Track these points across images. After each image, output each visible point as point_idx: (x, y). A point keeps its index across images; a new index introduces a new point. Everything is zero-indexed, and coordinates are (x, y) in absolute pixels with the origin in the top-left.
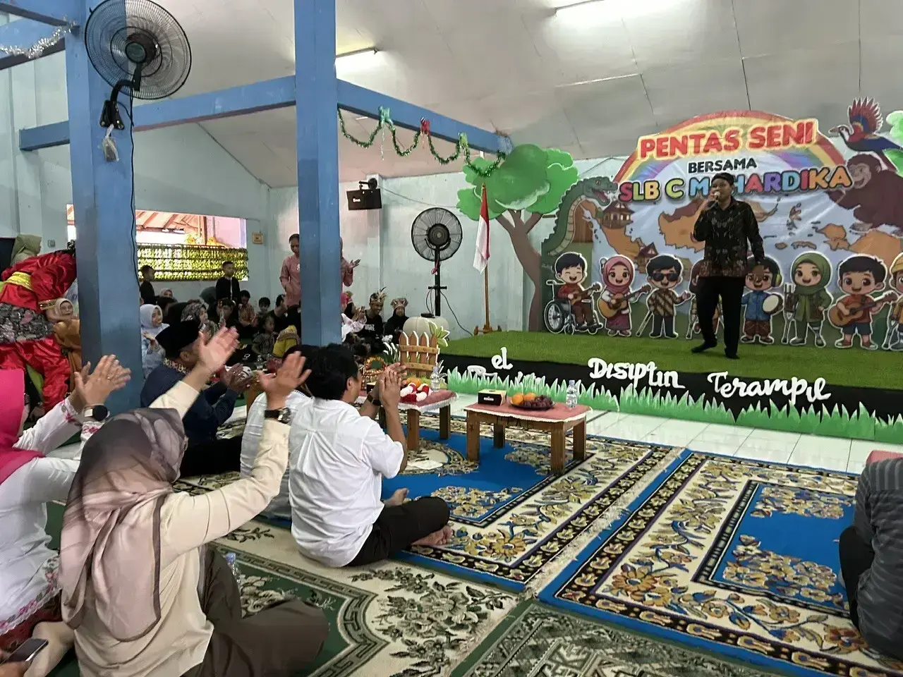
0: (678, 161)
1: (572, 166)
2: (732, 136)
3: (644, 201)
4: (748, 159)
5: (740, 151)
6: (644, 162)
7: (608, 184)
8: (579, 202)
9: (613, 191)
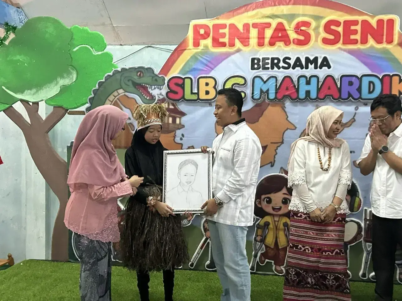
0: (237, 54)
1: (105, 51)
2: (303, 28)
3: (197, 101)
4: (321, 57)
5: (312, 47)
6: (197, 53)
7: (153, 77)
8: (115, 97)
9: (159, 86)
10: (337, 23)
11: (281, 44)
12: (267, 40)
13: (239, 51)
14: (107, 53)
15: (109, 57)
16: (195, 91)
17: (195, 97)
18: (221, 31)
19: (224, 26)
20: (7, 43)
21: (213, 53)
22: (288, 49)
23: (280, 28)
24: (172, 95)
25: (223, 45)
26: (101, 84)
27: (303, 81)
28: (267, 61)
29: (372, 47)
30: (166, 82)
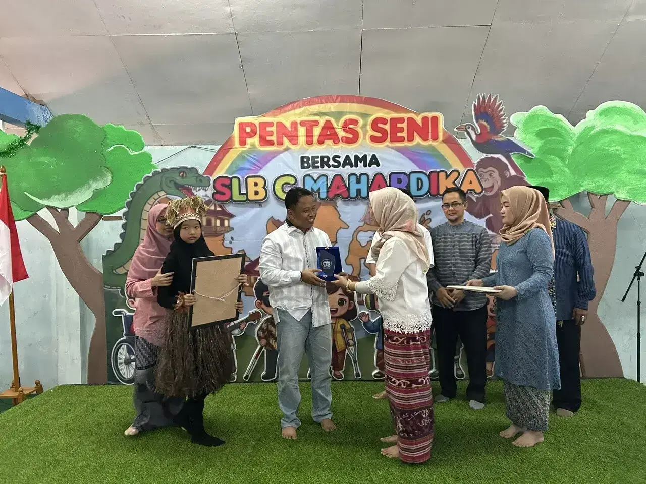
0: (286, 153)
1: (143, 151)
2: (351, 126)
3: (247, 202)
4: (369, 155)
5: (361, 145)
6: (243, 152)
7: (197, 178)
8: (156, 200)
9: (205, 187)
10: (384, 121)
11: (329, 142)
12: (315, 139)
13: (287, 149)
14: (145, 153)
15: (148, 157)
16: (244, 191)
17: (244, 198)
18: (269, 129)
19: (271, 124)
20: (29, 143)
21: (260, 151)
22: (335, 147)
23: (328, 126)
24: (218, 196)
25: (271, 143)
26: (139, 187)
27: (353, 179)
28: (316, 160)
29: (418, 145)
30: (212, 182)
